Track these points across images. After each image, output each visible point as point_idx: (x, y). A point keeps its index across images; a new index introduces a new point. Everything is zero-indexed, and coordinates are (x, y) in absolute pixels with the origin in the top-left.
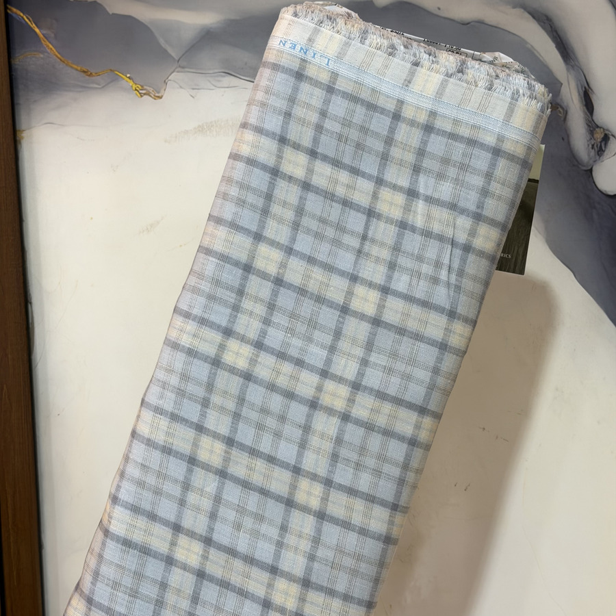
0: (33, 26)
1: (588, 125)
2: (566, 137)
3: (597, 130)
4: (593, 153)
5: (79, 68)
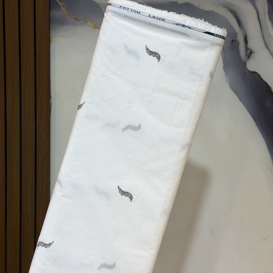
0: (58, 2)
1: (245, 48)
2: (238, 52)
3: (248, 50)
4: (246, 57)
5: (74, 18)
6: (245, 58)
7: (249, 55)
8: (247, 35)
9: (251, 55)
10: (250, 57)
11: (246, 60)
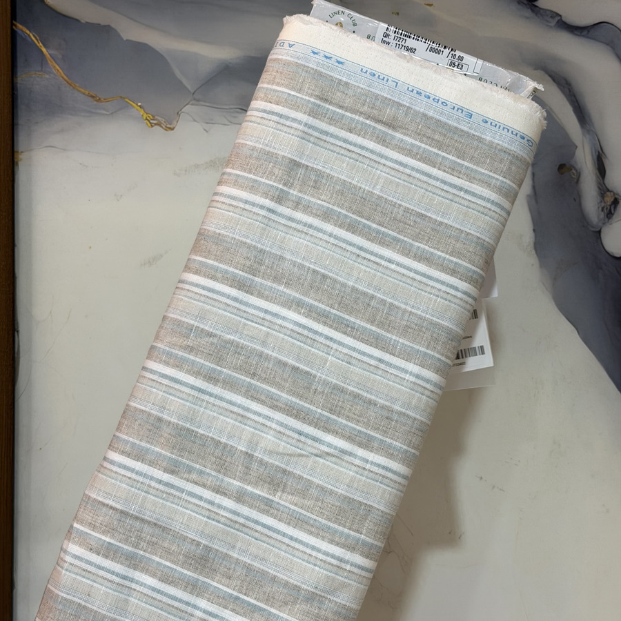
0: (40, 45)
1: (599, 188)
2: (578, 198)
3: (608, 193)
4: (602, 215)
5: (87, 93)
6: (598, 218)
7: (610, 210)
8: (604, 151)
9: (615, 208)
10: (613, 215)
11: (600, 224)
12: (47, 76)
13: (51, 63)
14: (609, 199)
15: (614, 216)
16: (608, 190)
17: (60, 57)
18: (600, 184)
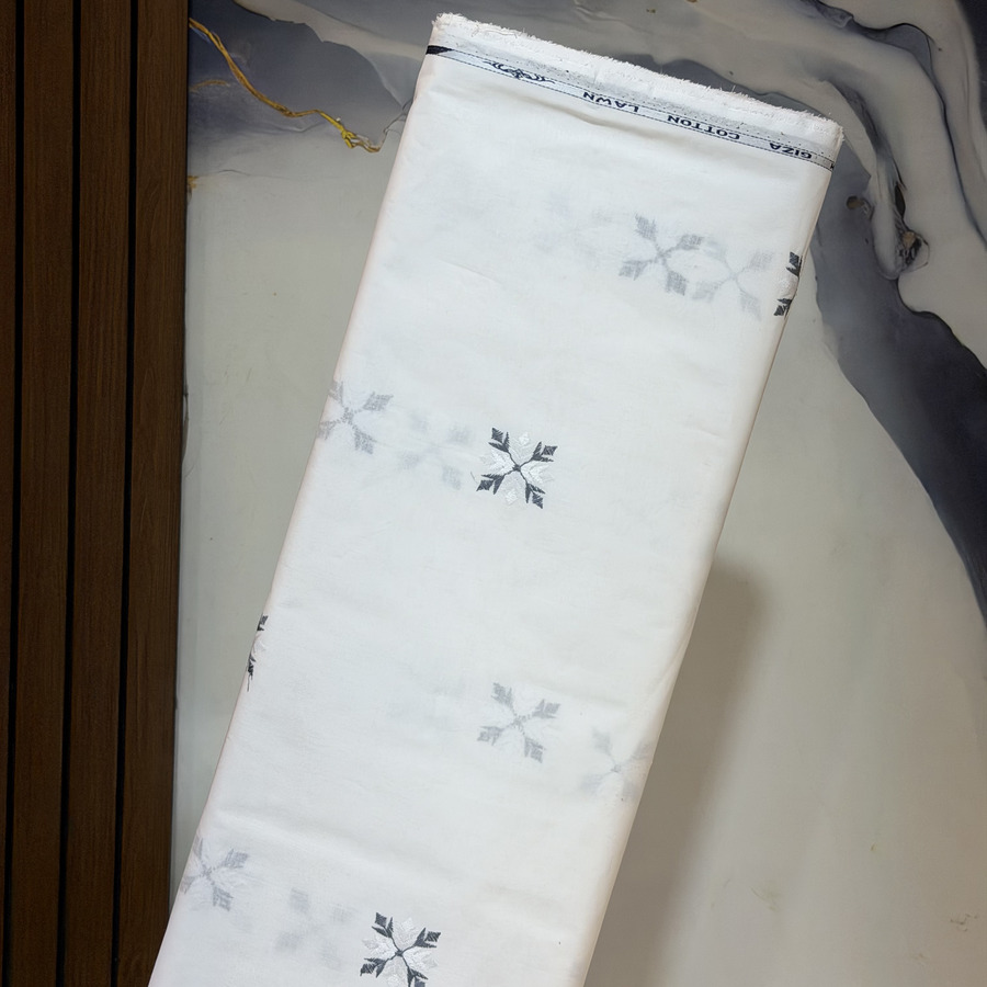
0: (221, 47)
2: (870, 240)
3: (908, 234)
4: (900, 260)
5: (275, 105)
6: (896, 263)
7: (910, 253)
8: (904, 180)
9: (916, 251)
10: (913, 259)
11: (898, 271)
12: (228, 85)
13: (234, 68)
14: (909, 242)
15: (915, 262)
16: (908, 230)
17: (244, 61)
18: (898, 222)
